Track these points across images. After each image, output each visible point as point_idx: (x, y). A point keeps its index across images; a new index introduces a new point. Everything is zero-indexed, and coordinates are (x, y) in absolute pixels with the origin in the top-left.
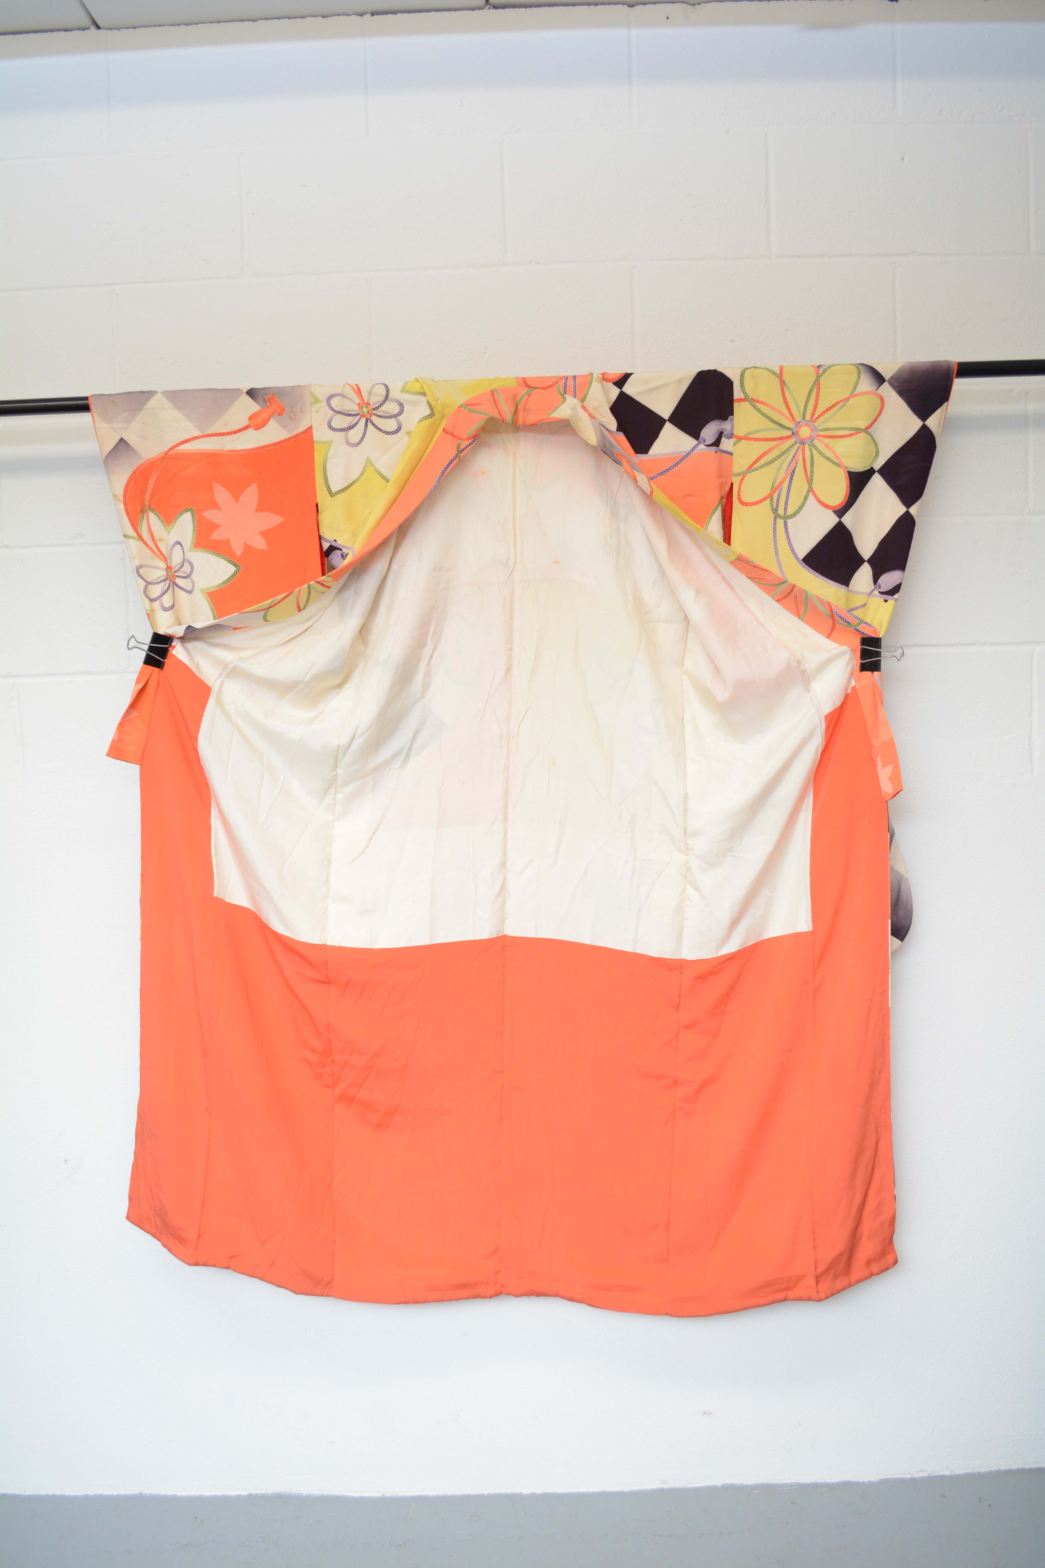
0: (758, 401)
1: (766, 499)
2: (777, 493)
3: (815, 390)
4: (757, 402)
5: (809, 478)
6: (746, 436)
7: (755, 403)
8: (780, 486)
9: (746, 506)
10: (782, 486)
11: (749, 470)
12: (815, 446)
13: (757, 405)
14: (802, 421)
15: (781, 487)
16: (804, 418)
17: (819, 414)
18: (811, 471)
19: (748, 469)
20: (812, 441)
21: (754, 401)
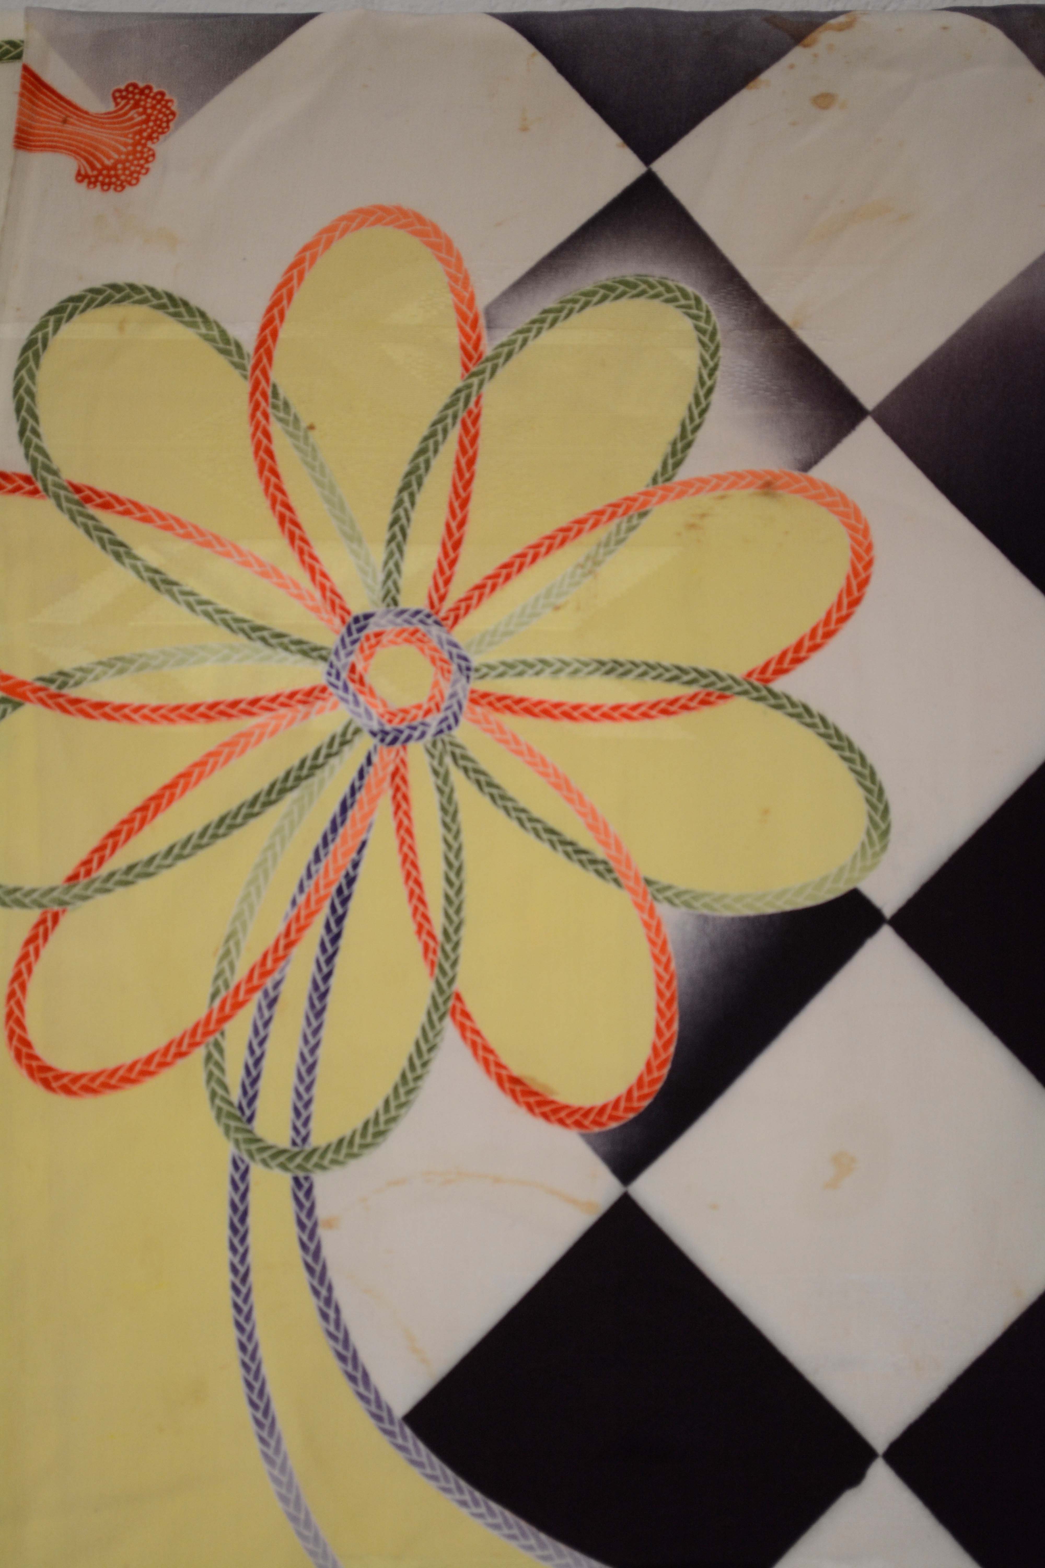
0: (109, 503)
1: (180, 1055)
2: (246, 1017)
3: (450, 448)
4: (106, 506)
5: (440, 937)
6: (53, 688)
7: (91, 510)
8: (265, 974)
9: (67, 1090)
10: (276, 976)
11: (83, 881)
12: (462, 758)
13: (107, 519)
14: (380, 609)
15: (269, 983)
16: (391, 598)
17: (477, 580)
18: (447, 897)
19: (73, 878)
20: (446, 727)
21: (88, 500)
